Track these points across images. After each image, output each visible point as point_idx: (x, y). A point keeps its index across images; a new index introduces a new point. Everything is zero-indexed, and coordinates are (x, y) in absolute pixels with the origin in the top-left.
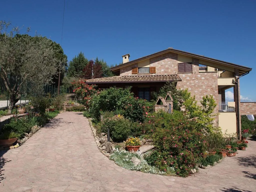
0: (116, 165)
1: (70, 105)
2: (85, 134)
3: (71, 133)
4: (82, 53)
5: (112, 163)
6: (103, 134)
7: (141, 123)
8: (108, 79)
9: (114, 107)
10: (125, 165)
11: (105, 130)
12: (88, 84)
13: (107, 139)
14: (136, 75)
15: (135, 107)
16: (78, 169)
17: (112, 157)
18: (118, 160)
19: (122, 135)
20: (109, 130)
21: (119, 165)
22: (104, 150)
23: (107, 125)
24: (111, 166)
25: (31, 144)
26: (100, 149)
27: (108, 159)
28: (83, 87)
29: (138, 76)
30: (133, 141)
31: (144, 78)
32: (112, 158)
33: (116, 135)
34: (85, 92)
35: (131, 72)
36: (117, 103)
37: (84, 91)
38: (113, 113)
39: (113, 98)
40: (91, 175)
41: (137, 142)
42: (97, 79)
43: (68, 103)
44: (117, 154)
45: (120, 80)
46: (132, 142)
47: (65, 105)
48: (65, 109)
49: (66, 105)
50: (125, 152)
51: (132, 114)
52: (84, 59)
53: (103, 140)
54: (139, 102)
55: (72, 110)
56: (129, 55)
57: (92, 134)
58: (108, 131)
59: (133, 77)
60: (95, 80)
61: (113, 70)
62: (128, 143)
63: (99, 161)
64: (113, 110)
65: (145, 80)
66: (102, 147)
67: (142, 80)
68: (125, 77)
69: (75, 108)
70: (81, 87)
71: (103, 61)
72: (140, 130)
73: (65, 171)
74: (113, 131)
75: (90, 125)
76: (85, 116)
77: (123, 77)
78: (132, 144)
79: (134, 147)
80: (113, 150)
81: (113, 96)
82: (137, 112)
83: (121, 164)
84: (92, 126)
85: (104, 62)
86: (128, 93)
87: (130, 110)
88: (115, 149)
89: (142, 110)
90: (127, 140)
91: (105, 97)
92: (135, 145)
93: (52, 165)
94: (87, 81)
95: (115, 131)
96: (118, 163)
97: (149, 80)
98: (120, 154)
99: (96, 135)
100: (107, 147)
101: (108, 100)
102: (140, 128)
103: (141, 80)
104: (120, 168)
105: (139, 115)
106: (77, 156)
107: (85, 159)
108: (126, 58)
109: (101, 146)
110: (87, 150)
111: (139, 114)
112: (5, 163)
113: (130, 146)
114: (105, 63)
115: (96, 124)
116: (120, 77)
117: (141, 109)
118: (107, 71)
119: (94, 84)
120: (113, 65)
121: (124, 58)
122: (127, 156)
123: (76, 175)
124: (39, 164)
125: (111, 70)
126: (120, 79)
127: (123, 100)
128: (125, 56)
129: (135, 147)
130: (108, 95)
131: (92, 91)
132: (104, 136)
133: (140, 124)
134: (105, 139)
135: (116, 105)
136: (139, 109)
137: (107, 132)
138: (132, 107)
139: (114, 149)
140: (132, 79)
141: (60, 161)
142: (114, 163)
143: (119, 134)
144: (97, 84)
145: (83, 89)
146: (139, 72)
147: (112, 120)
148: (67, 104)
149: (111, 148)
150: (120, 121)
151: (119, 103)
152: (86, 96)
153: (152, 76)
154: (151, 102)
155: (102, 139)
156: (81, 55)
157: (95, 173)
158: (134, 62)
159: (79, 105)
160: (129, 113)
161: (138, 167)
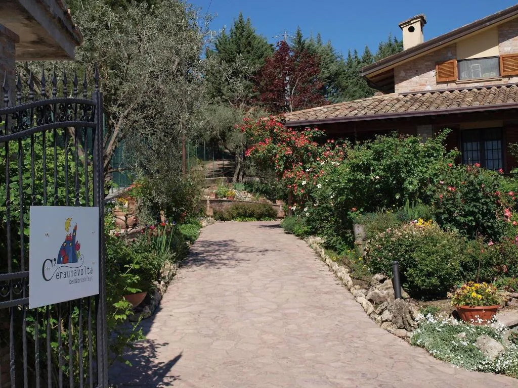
0: (431, 358)
1: (224, 199)
2: (317, 283)
3: (273, 281)
4: (245, 20)
5: (420, 354)
6: (379, 276)
7: (491, 243)
8: (355, 105)
9: (397, 197)
10: (459, 358)
11: (385, 266)
12: (294, 128)
13: (392, 291)
14: (452, 86)
15: (467, 193)
16: (333, 365)
17: (416, 337)
18: (436, 346)
19: (439, 277)
20: (396, 266)
21: (441, 359)
22: (386, 321)
23: (390, 251)
24: (420, 360)
25: (180, 310)
26: (375, 319)
27: (407, 343)
28: (276, 139)
29: (457, 89)
30: (477, 292)
31: (480, 97)
32: (419, 341)
33: (419, 278)
34: (284, 156)
35: (435, 79)
36: (406, 184)
37: (283, 151)
38: (395, 216)
39: (394, 169)
40: (373, 379)
41: (489, 295)
42: (321, 110)
43: (216, 195)
44: (432, 330)
45: (399, 109)
46: (474, 294)
47: (208, 202)
48: (210, 212)
49: (211, 202)
50: (455, 322)
51: (461, 216)
52: (254, 38)
53: (381, 295)
54: (481, 177)
55: (233, 218)
56: (422, 17)
57: (337, 282)
58: (396, 268)
59: (442, 92)
60: (313, 113)
61: (371, 74)
62: (461, 298)
63: (384, 347)
64: (394, 208)
65: (487, 104)
66: (381, 313)
67: (476, 104)
68: (413, 97)
69: (241, 208)
70: (270, 140)
71: (319, 41)
72: (489, 264)
73: (302, 370)
74: (408, 269)
75: (320, 256)
76: (289, 231)
77: (405, 96)
78: (474, 300)
79: (481, 310)
80: (417, 319)
81: (392, 163)
82: (477, 210)
83: (447, 356)
84: (328, 261)
85: (325, 44)
86: (438, 150)
87: (455, 205)
88: (422, 317)
89: (493, 203)
90: (459, 291)
91: (366, 169)
92: (484, 305)
93: (263, 356)
94: (287, 119)
95: (415, 266)
96: (439, 352)
97: (499, 102)
98: (440, 330)
99: (354, 284)
100: (394, 313)
101: (377, 177)
102: (491, 258)
103: (470, 103)
104: (446, 365)
105: (483, 219)
106: (317, 336)
107: (344, 344)
108: (411, 30)
109: (377, 311)
110: (339, 321)
111: (484, 215)
112: (157, 350)
113: (468, 307)
114: (329, 47)
115: (339, 254)
116: (395, 97)
117: (488, 200)
118: (337, 74)
119: (312, 127)
120: (356, 52)
121: (406, 29)
122: (464, 334)
123: (335, 377)
124: (228, 353)
125: (363, 74)
126: (397, 106)
127: (426, 176)
128: (409, 23)
129: (485, 310)
130: (374, 159)
131: (307, 149)
132: (383, 285)
133: (489, 244)
134: (385, 292)
135: (402, 190)
136: (483, 201)
137: (391, 270)
138: (459, 195)
139: (419, 316)
140: (439, 102)
141: (277, 348)
142: (424, 353)
143: (429, 275)
144: (322, 126)
145: (276, 146)
146: (463, 75)
147: (403, 236)
148: (213, 197)
149: (408, 316)
150: (430, 239)
151: (412, 185)
152: (288, 167)
153: (508, 87)
154: (512, 176)
155: (375, 293)
156: (240, 27)
157: (381, 374)
158: (443, 42)
159: (248, 197)
160: (451, 213)
161: (499, 361)
